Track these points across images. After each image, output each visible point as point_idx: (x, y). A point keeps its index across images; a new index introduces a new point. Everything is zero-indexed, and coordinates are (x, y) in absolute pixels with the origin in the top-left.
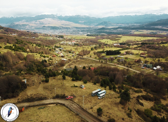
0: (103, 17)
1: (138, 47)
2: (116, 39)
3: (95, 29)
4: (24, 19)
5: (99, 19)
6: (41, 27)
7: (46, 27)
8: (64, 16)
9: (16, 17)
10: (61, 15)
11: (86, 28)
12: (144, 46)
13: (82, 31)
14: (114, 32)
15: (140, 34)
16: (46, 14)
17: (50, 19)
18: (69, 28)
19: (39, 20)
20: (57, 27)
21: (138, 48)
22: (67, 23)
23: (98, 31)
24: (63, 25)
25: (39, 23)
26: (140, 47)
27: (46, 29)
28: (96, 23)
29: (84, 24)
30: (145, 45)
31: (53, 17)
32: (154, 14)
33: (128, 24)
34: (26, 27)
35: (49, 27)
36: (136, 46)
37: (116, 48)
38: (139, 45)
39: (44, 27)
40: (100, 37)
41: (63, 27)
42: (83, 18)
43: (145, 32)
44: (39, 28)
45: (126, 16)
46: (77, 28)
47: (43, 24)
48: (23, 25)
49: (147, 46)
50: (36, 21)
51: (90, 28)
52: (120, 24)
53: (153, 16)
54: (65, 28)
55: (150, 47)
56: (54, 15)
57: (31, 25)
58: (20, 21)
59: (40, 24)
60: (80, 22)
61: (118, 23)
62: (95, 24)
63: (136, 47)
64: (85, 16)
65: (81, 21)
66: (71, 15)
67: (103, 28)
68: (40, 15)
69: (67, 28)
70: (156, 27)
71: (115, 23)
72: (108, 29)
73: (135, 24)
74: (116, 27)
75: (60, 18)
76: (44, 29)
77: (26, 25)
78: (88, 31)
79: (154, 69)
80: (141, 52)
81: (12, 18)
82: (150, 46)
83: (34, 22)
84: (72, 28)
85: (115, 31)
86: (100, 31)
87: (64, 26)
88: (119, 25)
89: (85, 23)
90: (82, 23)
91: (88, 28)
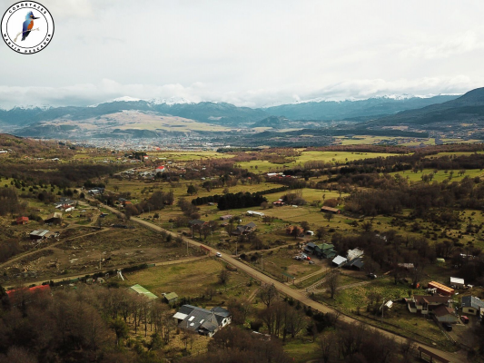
0: (268, 107)
1: (330, 181)
2: (288, 158)
3: (248, 136)
4: (69, 113)
5: (259, 111)
6: (109, 133)
7: (123, 132)
8: (172, 103)
9: (48, 108)
10: (163, 102)
11: (226, 132)
12: (347, 177)
13: (212, 141)
14: (291, 143)
15: (349, 146)
16: (127, 99)
17: (133, 113)
18: (182, 134)
19: (107, 116)
20: (151, 132)
21: (329, 184)
22: (179, 120)
23: (254, 140)
24: (167, 125)
25: (105, 121)
26: (335, 180)
27: (122, 137)
28: (252, 121)
29: (222, 125)
30: (351, 174)
31: (142, 106)
32: (391, 97)
33: (328, 121)
34: (69, 133)
35: (129, 131)
36: (325, 178)
37: (269, 184)
38: (334, 176)
39: (117, 130)
40: (250, 154)
41: (165, 131)
42: (218, 109)
43: (368, 140)
44: (105, 136)
45: (323, 102)
46: (201, 133)
47: (115, 124)
48: (64, 128)
49: (353, 179)
50: (100, 118)
51: (235, 133)
52: (310, 123)
53: (388, 104)
54: (170, 134)
55: (361, 182)
56: (145, 102)
57: (83, 126)
58: (56, 117)
59: (109, 124)
60: (212, 118)
61: (304, 121)
62: (249, 123)
63: (325, 182)
64: (224, 104)
65: (214, 116)
66: (189, 102)
67: (266, 134)
68: (110, 101)
69: (176, 134)
70: (394, 128)
71: (297, 121)
72: (279, 135)
73: (346, 123)
74: (298, 130)
75: (162, 110)
76: (115, 137)
77: (72, 128)
78: (227, 140)
79: (335, 265)
80: (333, 195)
81: (38, 109)
82: (361, 178)
83: (92, 120)
84: (188, 133)
85: (295, 140)
86: (257, 139)
87: (168, 129)
88: (307, 124)
89: (222, 122)
90: (217, 121)
91: (229, 133)
